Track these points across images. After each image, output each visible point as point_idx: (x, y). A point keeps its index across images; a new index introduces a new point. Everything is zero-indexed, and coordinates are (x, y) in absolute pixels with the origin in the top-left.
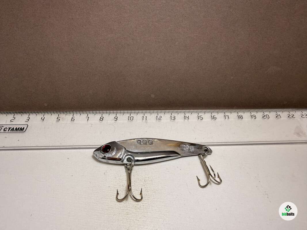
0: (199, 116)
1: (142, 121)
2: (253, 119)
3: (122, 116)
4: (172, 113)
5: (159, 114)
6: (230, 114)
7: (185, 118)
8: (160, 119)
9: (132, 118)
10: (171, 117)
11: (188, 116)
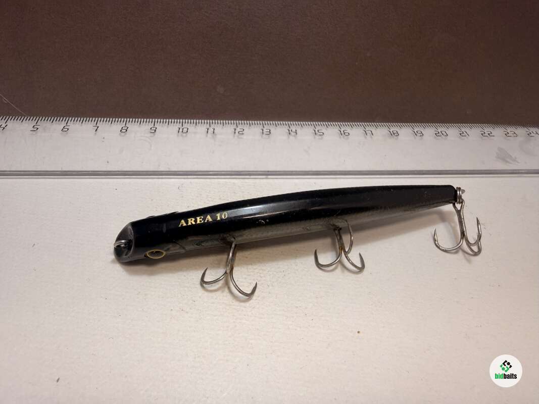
0: (317, 132)
1: (207, 136)
2: (418, 138)
4: (264, 125)
5: (240, 127)
6: (376, 129)
7: (289, 133)
8: (240, 133)
9: (185, 130)
10: (263, 130)
11: (296, 130)
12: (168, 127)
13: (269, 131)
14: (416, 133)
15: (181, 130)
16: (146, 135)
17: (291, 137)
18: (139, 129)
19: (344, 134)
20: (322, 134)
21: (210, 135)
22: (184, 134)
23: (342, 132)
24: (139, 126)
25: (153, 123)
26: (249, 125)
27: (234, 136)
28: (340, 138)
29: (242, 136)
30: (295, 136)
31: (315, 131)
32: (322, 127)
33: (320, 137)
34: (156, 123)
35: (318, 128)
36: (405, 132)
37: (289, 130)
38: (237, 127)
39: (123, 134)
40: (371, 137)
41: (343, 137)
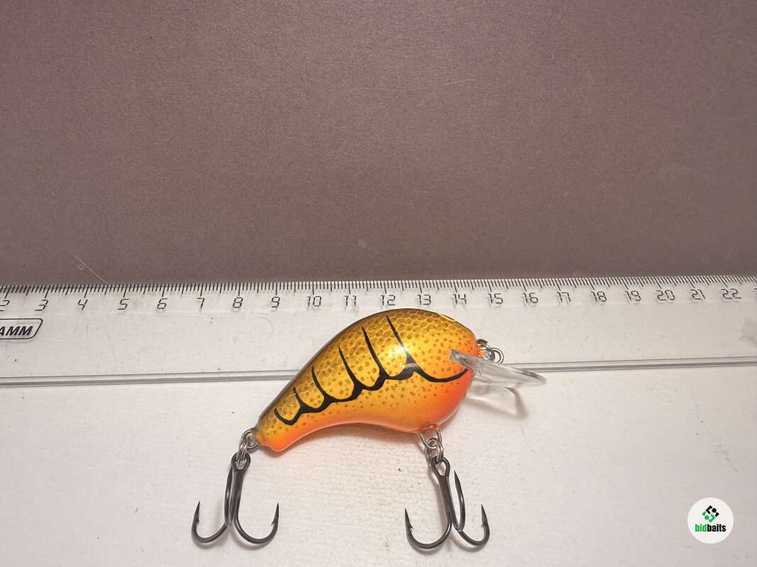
12: (294, 294)
24: (257, 295)
25: (275, 290)
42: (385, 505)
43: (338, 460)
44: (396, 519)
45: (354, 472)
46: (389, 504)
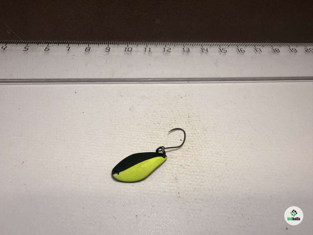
0: (221, 49)
1: (145, 54)
2: (293, 53)
3: (116, 48)
4: (185, 45)
5: (168, 46)
6: (262, 48)
7: (203, 51)
8: (168, 51)
9: (130, 49)
10: (184, 49)
11: (207, 49)
12: (117, 48)
13: (188, 49)
14: (291, 49)
15: (127, 50)
16: (103, 53)
17: (204, 54)
18: (98, 50)
19: (240, 51)
20: (226, 51)
21: (147, 53)
22: (129, 53)
23: (239, 50)
24: (98, 47)
25: (107, 45)
26: (174, 45)
27: (164, 54)
28: (238, 54)
29: (169, 54)
30: (206, 53)
31: (220, 49)
32: (225, 46)
33: (224, 54)
34: (109, 45)
35: (222, 47)
36: (284, 49)
37: (202, 49)
38: (166, 47)
39: (87, 53)
40: (260, 53)
41: (240, 53)
42: (174, 158)
43: (145, 136)
44: (181, 165)
45: (154, 141)
46: (176, 157)
